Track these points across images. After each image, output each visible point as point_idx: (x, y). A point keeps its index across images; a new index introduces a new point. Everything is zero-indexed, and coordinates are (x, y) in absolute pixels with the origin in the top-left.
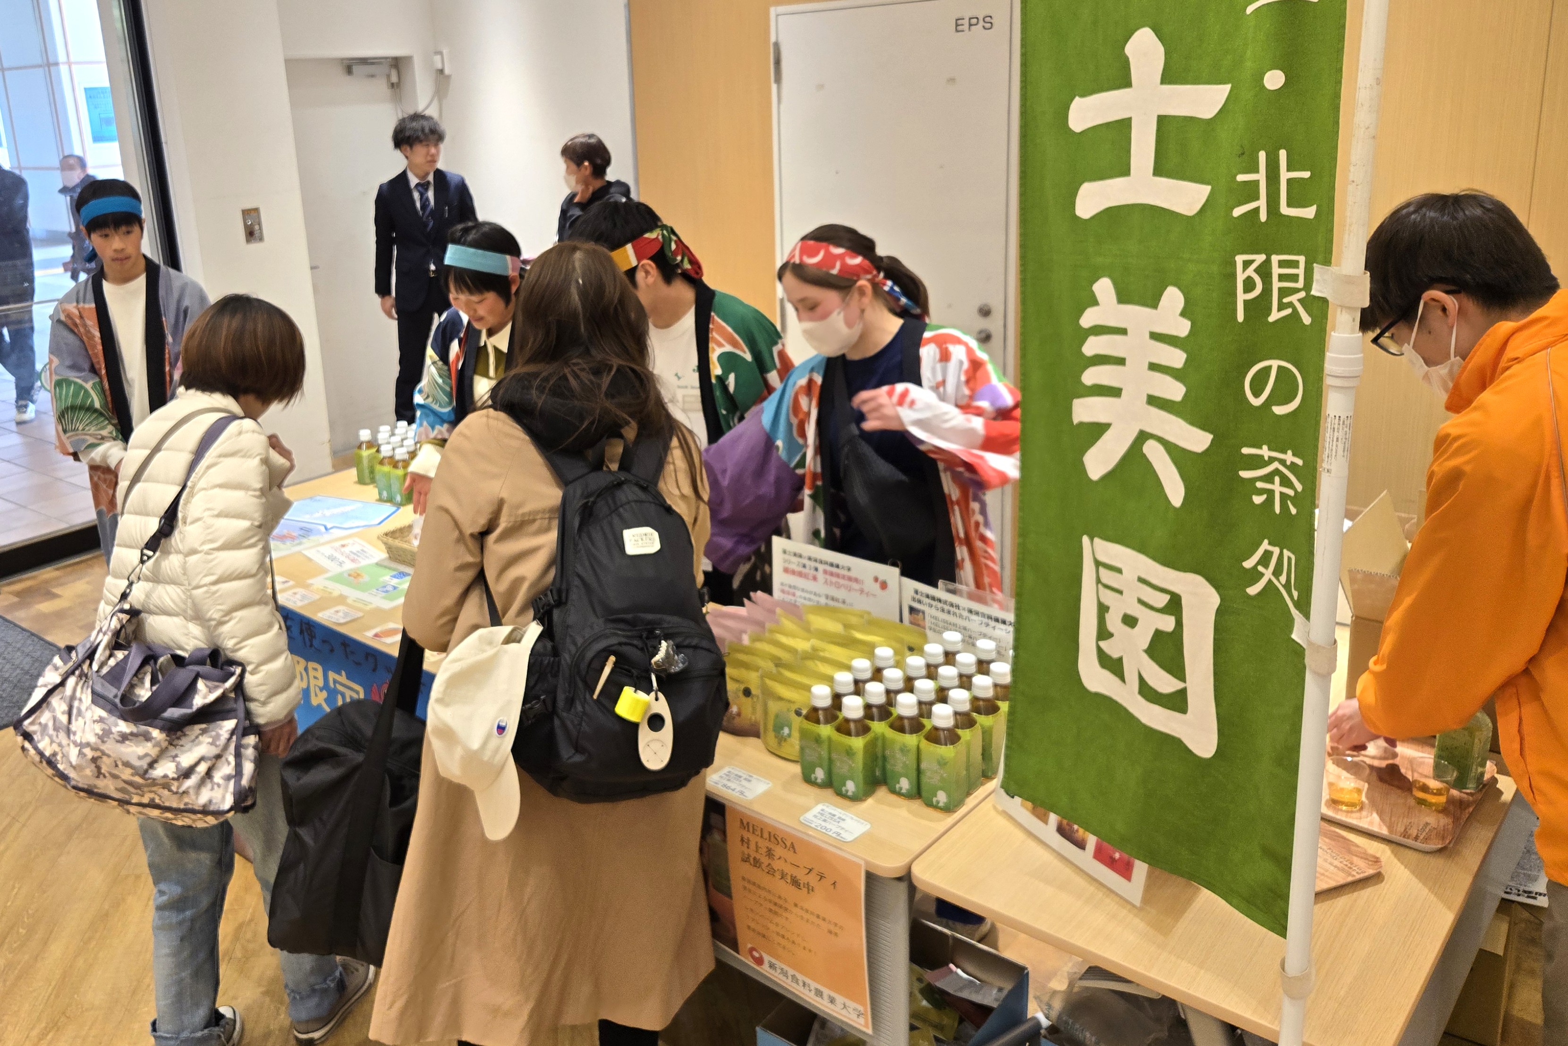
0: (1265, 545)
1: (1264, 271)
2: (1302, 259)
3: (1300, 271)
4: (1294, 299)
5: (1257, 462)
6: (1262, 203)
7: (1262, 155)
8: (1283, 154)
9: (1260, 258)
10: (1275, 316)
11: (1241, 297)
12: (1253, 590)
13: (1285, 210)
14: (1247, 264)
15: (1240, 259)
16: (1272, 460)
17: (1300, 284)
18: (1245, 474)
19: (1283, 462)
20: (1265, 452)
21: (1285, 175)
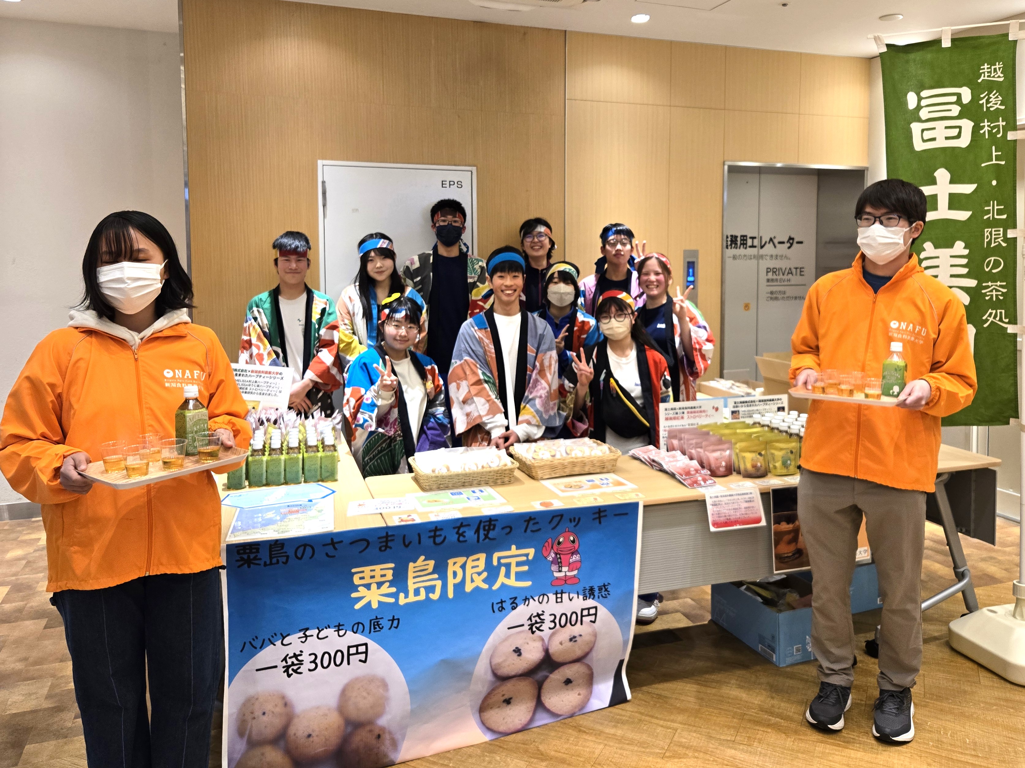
0: (990, 311)
1: (991, 233)
2: (1002, 229)
3: (1001, 232)
4: (999, 240)
5: (988, 287)
6: (991, 215)
7: (992, 202)
8: (995, 202)
9: (990, 230)
10: (993, 245)
11: (986, 240)
12: (985, 326)
13: (996, 217)
14: (987, 231)
16: (992, 286)
17: (1001, 235)
18: (983, 291)
19: (996, 286)
20: (990, 284)
21: (996, 207)
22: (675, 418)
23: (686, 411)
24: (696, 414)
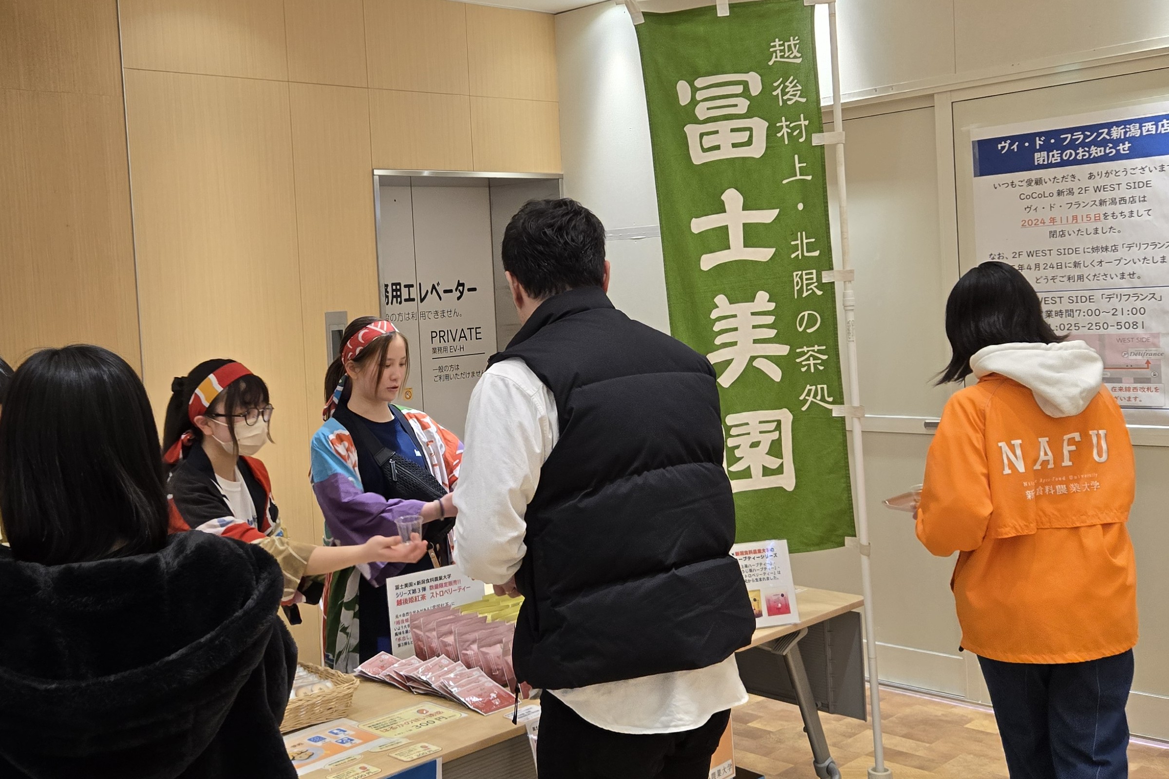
0: (808, 387)
1: (801, 278)
2: (814, 271)
3: (814, 276)
4: (812, 286)
5: (804, 354)
6: (799, 252)
7: (799, 233)
8: (804, 233)
9: (800, 273)
10: (805, 294)
11: (796, 288)
12: (804, 409)
13: (806, 254)
14: (797, 275)
15: (795, 274)
16: (808, 351)
17: (815, 280)
18: (798, 360)
19: (813, 351)
20: (805, 349)
21: (805, 241)
22: (411, 600)
23: (427, 585)
24: (444, 589)
